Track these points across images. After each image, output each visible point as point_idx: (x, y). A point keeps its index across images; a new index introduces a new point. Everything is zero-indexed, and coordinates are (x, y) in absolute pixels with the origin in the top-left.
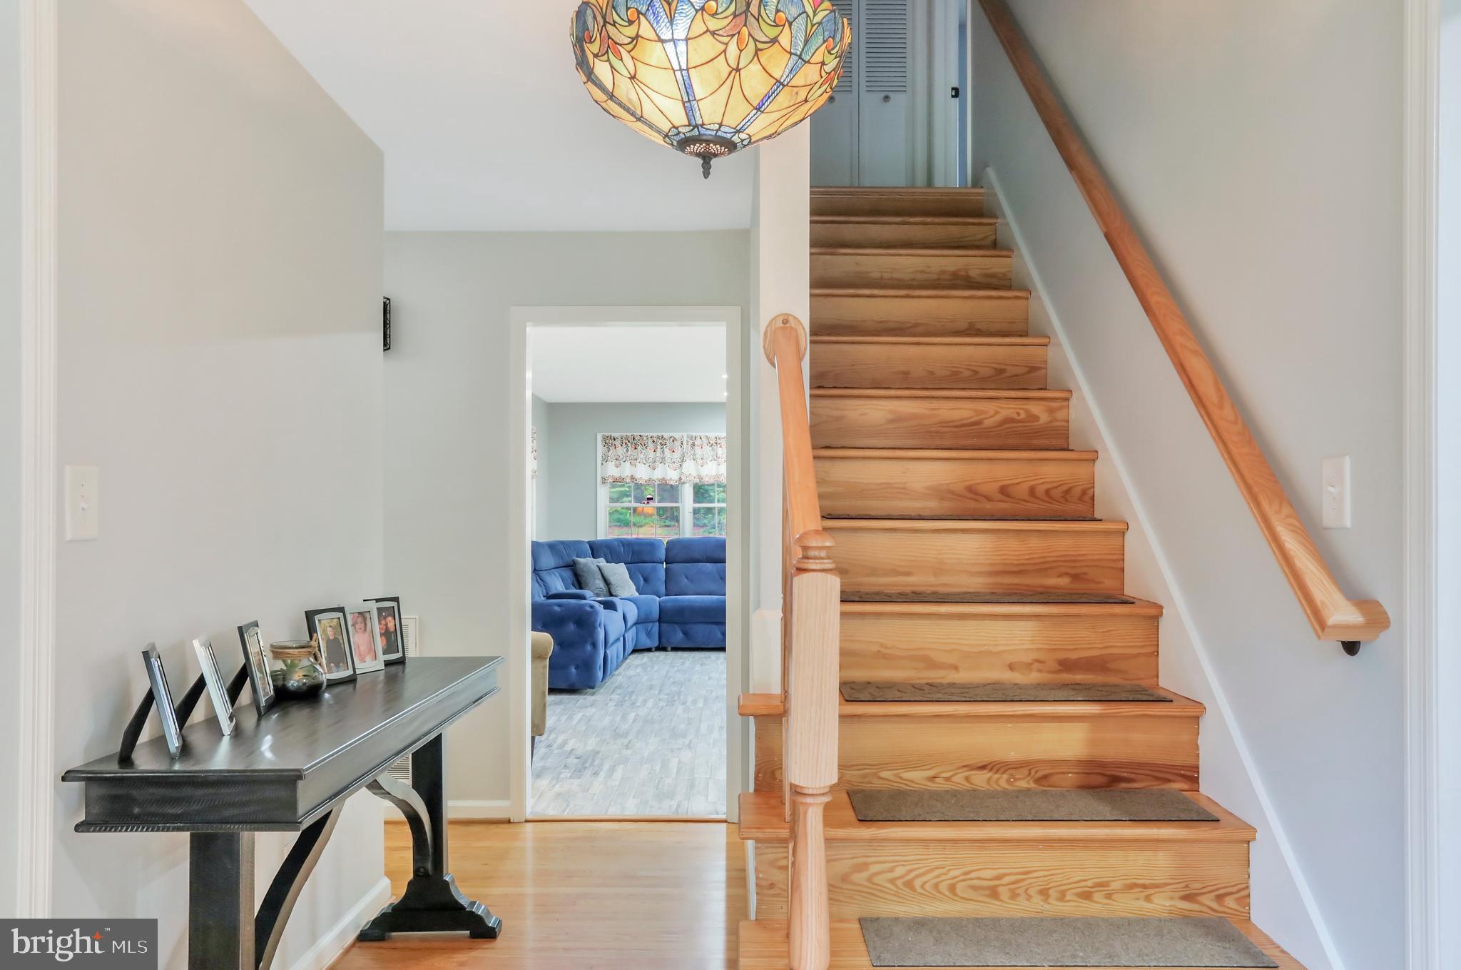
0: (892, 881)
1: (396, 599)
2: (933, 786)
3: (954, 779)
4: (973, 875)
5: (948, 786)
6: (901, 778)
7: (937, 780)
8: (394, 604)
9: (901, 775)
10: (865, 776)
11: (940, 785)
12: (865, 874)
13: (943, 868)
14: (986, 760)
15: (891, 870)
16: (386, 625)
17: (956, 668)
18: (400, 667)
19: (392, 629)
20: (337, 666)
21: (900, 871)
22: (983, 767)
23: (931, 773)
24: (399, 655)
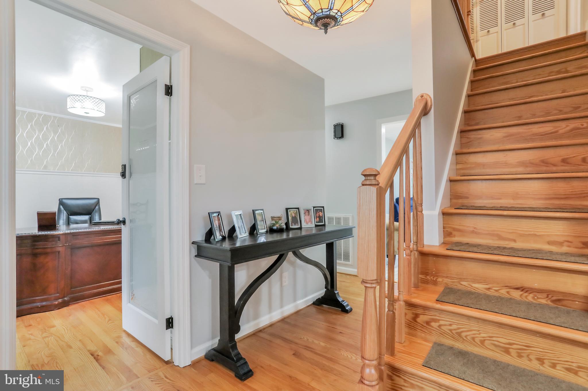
0: (451, 330)
1: (323, 207)
2: (488, 293)
3: (500, 291)
4: (494, 339)
5: (497, 294)
6: (472, 286)
7: (490, 290)
8: (322, 208)
9: (472, 285)
10: (453, 282)
11: (491, 293)
12: (437, 324)
13: (478, 331)
14: (519, 285)
15: (450, 325)
16: (319, 214)
17: (515, 241)
18: (323, 227)
19: (321, 216)
20: (295, 224)
21: (454, 327)
22: (517, 289)
23: (487, 286)
24: (323, 223)
